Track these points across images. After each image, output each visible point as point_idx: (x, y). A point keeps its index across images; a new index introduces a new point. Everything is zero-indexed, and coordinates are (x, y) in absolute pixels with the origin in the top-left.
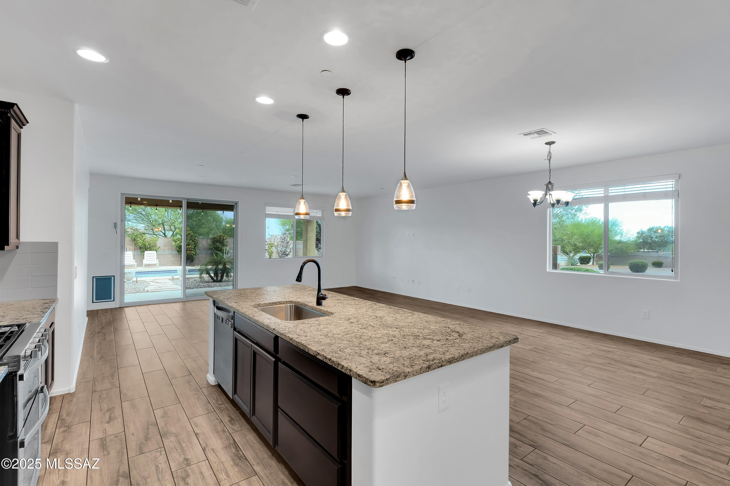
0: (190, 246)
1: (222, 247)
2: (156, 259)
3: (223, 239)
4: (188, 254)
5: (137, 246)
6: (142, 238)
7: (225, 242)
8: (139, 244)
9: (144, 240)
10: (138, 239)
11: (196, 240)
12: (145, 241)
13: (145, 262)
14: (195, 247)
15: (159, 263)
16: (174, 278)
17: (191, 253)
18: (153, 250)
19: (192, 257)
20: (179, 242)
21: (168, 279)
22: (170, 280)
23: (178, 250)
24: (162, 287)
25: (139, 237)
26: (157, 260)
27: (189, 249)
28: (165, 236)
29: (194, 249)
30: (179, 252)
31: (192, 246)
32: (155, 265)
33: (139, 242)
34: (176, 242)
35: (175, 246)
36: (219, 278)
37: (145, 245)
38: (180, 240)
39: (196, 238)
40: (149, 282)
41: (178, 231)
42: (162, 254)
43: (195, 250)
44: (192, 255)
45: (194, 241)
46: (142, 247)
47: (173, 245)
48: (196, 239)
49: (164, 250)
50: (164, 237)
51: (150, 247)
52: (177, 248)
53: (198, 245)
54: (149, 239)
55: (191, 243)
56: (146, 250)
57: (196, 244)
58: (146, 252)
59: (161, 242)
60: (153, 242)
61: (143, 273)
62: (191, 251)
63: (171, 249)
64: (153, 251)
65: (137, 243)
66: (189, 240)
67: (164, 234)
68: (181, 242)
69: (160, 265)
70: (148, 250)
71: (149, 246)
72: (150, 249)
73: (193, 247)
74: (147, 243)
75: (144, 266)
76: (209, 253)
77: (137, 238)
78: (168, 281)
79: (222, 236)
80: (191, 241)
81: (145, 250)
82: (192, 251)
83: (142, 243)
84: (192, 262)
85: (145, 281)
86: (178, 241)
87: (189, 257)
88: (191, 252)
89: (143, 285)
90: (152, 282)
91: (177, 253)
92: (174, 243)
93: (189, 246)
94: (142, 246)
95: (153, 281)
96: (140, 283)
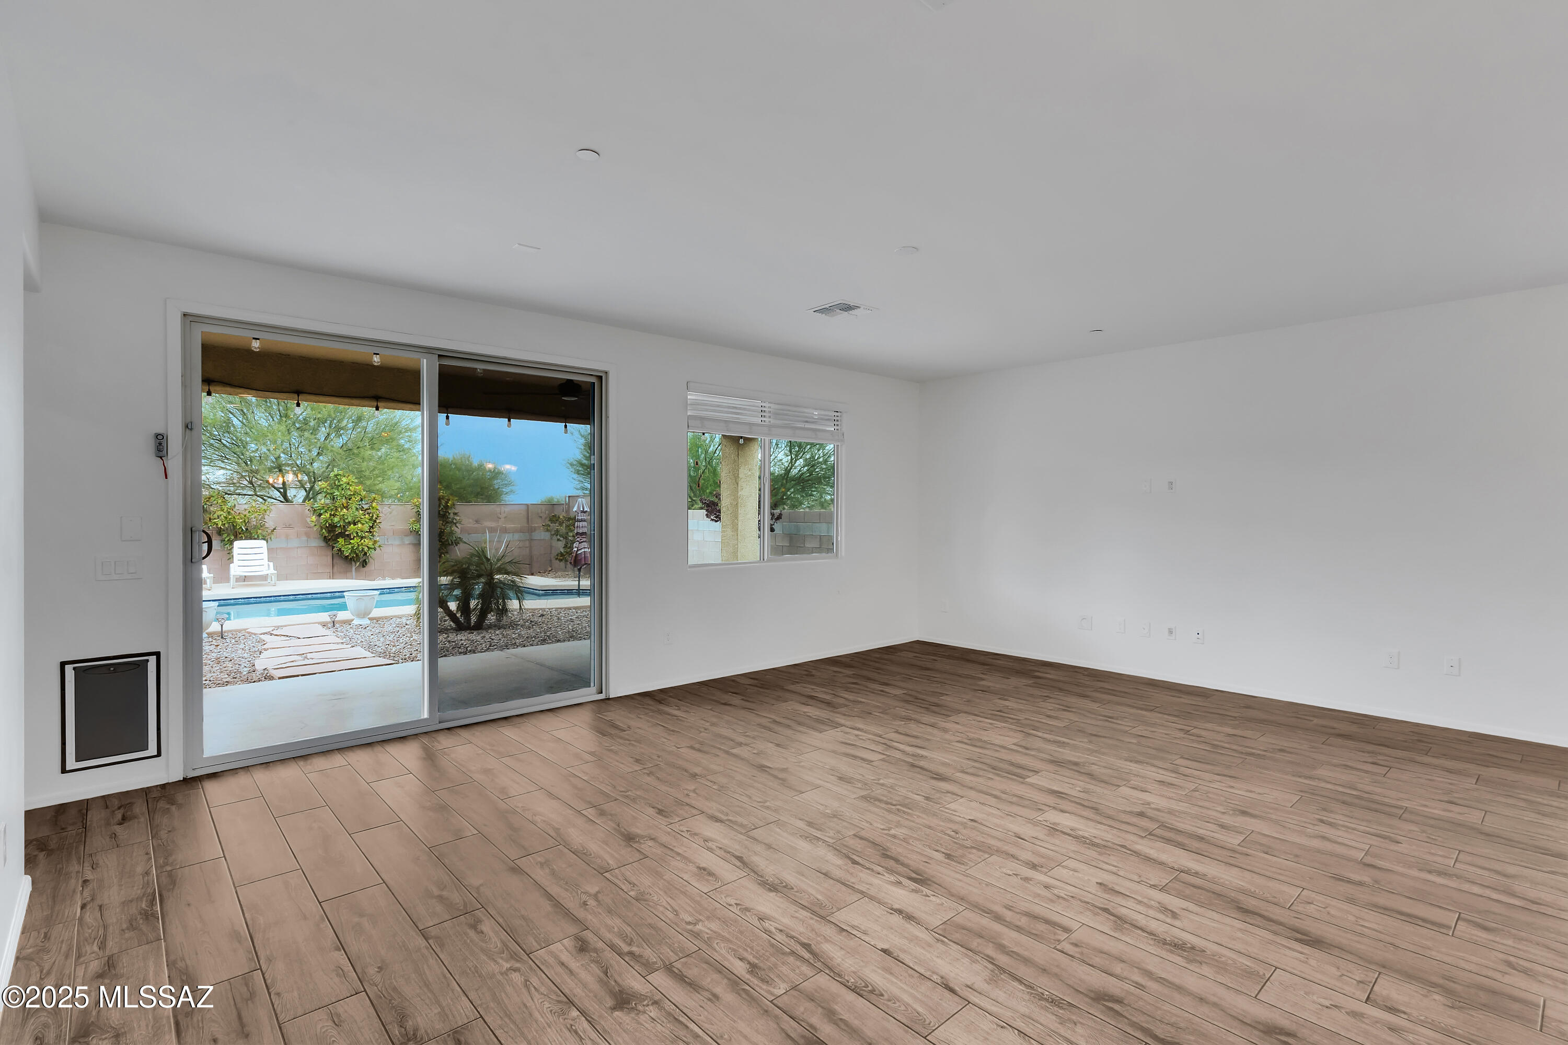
0: (360, 525)
1: (443, 527)
2: (266, 561)
3: (447, 507)
4: (352, 547)
5: (210, 527)
6: (224, 505)
7: (452, 516)
8: (215, 520)
9: (231, 511)
10: (212, 509)
11: (374, 511)
12: (233, 512)
13: (235, 569)
14: (372, 527)
15: (276, 572)
16: (336, 619)
17: (362, 544)
18: (256, 537)
19: (365, 554)
20: (328, 515)
21: (319, 623)
22: (324, 625)
23: (325, 537)
24: (309, 656)
25: (215, 502)
26: (271, 564)
27: (357, 533)
28: (287, 500)
29: (371, 532)
30: (327, 543)
31: (363, 524)
32: (264, 578)
33: (215, 516)
34: (320, 515)
35: (317, 527)
36: (473, 619)
37: (234, 525)
38: (332, 510)
39: (374, 504)
40: (262, 636)
41: (323, 486)
42: (281, 548)
43: (373, 535)
44: (366, 549)
45: (369, 511)
46: (224, 531)
47: (313, 524)
48: (373, 508)
49: (287, 537)
50: (281, 502)
51: (247, 529)
52: (324, 531)
53: (380, 523)
54: (246, 507)
55: (362, 517)
56: (237, 537)
57: (374, 522)
58: (237, 544)
59: (276, 513)
60: (256, 515)
61: (232, 601)
62: (362, 538)
63: (308, 535)
64: (255, 539)
65: (210, 519)
66: (357, 509)
67: (285, 495)
68: (333, 515)
69: (281, 577)
70: (241, 539)
71: (246, 525)
72: (249, 535)
73: (366, 527)
74: (238, 519)
75: (232, 580)
76: (410, 544)
77: (211, 505)
78: (322, 631)
79: (443, 498)
80: (361, 512)
81: (233, 537)
82: (365, 537)
83: (226, 518)
84: (364, 567)
85: (249, 633)
86: (326, 512)
87: (357, 555)
88: (362, 541)
89: (242, 646)
90: (271, 634)
91: (323, 544)
92: (314, 518)
93: (356, 526)
94: (227, 526)
95: (274, 632)
96: (234, 641)
